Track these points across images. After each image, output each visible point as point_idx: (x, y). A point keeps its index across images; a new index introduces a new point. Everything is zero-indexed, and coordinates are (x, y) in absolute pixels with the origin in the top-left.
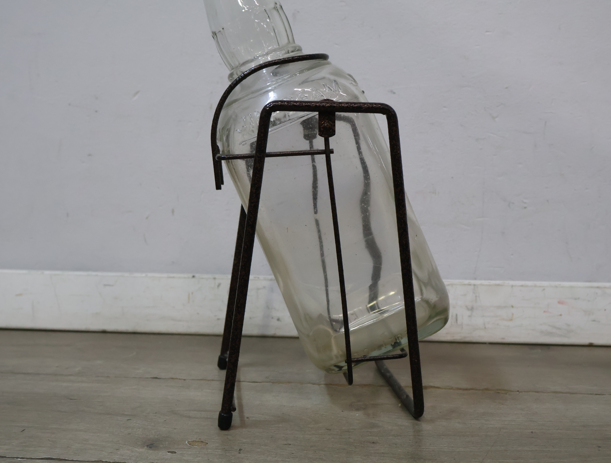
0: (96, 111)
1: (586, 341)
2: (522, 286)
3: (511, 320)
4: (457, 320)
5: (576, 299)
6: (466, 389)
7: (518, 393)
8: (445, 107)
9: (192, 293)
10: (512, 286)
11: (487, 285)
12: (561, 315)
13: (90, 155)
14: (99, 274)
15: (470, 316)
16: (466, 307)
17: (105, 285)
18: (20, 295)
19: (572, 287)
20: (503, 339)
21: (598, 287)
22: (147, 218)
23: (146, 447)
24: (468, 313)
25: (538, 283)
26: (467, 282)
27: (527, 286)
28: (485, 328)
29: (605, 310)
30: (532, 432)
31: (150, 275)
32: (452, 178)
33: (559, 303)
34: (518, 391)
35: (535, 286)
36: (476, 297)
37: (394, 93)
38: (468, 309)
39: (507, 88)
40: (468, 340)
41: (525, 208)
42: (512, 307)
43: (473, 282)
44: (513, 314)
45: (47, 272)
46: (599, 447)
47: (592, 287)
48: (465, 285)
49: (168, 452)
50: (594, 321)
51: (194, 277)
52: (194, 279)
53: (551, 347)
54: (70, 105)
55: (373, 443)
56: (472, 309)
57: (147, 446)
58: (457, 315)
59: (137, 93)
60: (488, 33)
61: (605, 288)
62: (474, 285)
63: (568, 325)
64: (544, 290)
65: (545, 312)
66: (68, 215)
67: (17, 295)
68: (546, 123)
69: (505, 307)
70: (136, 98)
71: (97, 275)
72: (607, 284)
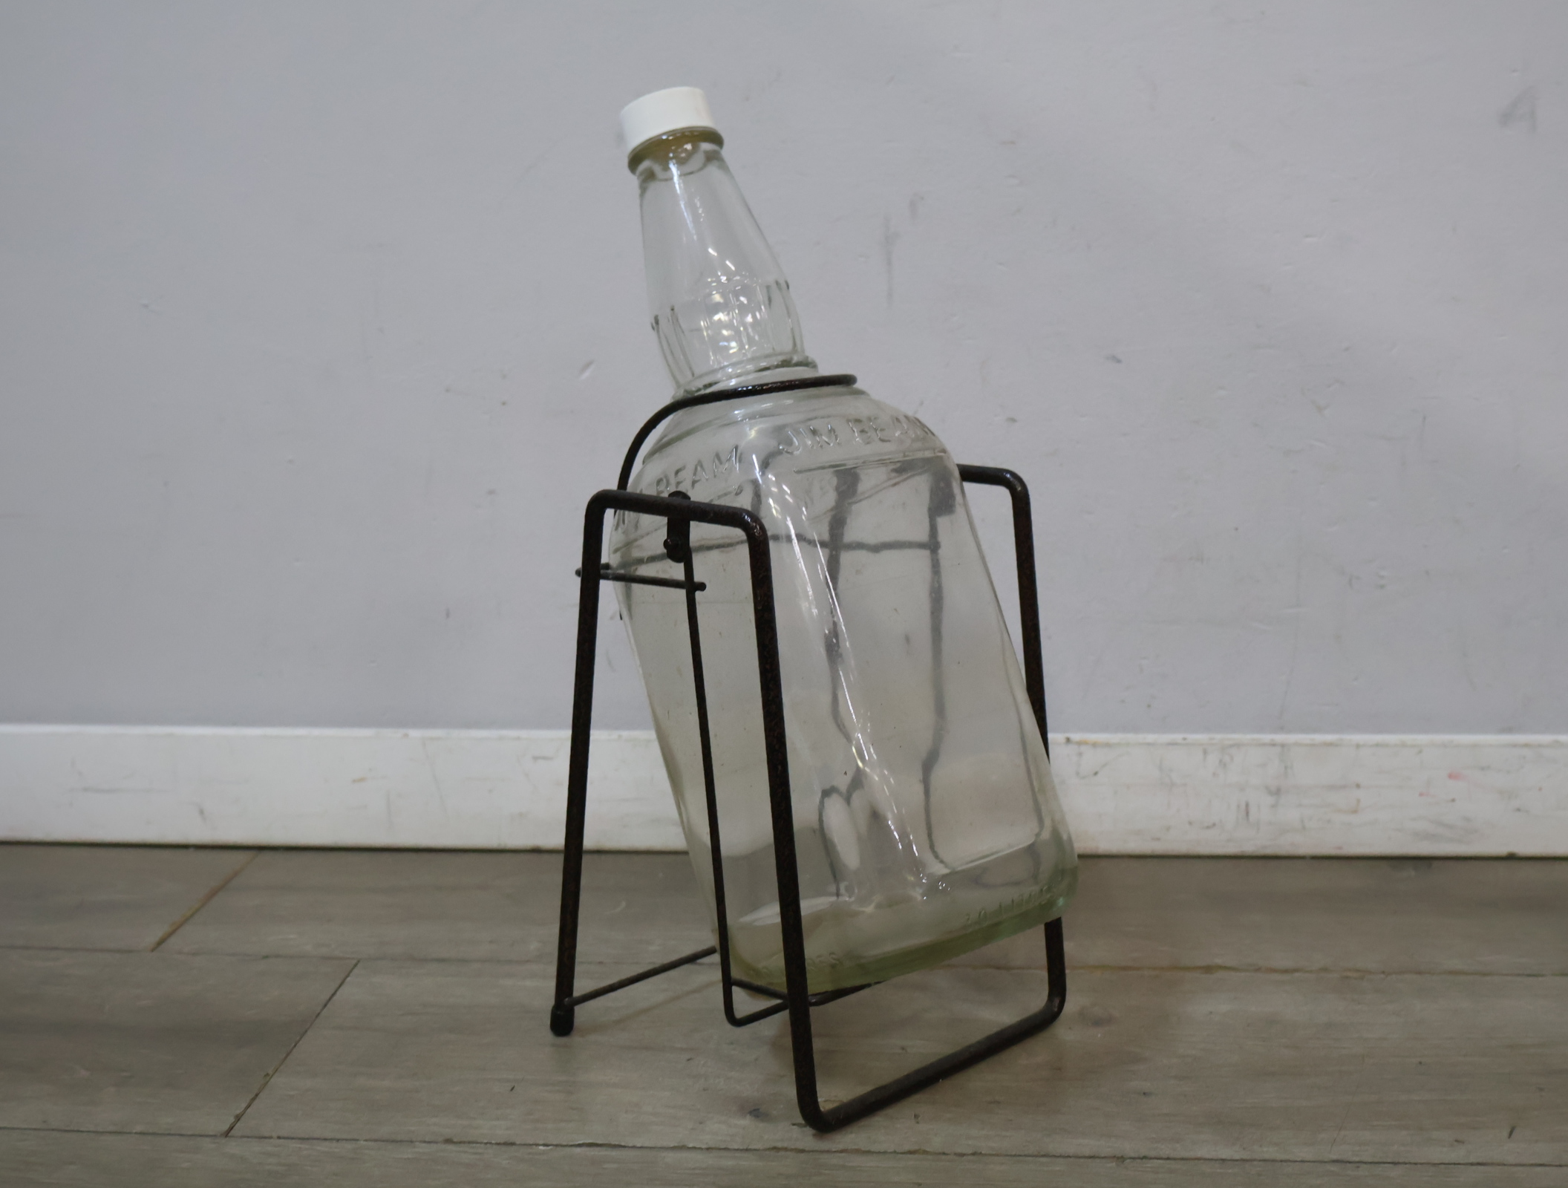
0: (504, 404)
1: (1502, 850)
2: (1377, 745)
3: (1355, 811)
4: (1247, 813)
5: (1483, 769)
6: (1286, 971)
7: (1382, 976)
10: (1358, 746)
11: (1307, 745)
12: (1453, 800)
13: (491, 492)
14: (523, 733)
15: (1273, 807)
16: (1267, 788)
17: (536, 758)
18: (362, 780)
19: (1475, 746)
21: (1526, 745)
23: (748, 1116)
24: (1271, 800)
25: (1409, 738)
26: (1267, 737)
27: (1387, 746)
28: (1304, 828)
29: (1540, 789)
30: (1420, 1063)
31: (625, 734)
32: (1237, 529)
33: (1450, 776)
34: (1383, 972)
35: (1404, 745)
36: (1286, 768)
37: (1119, 361)
38: (1270, 793)
39: (1347, 349)
40: (1269, 851)
41: (1382, 587)
42: (1358, 786)
43: (1280, 738)
44: (1358, 801)
45: (415, 733)
46: (1541, 1090)
47: (1515, 746)
48: (1264, 745)
49: (794, 1125)
50: (1519, 810)
53: (1436, 863)
54: (447, 391)
55: (1144, 1094)
56: (1277, 792)
57: (750, 1113)
58: (1247, 805)
59: (588, 365)
61: (1540, 746)
62: (1283, 746)
63: (1468, 820)
64: (1420, 752)
65: (1421, 795)
66: (448, 615)
67: (354, 781)
68: (1424, 418)
69: (1344, 787)
70: (587, 374)
71: (518, 738)
72: (1546, 738)
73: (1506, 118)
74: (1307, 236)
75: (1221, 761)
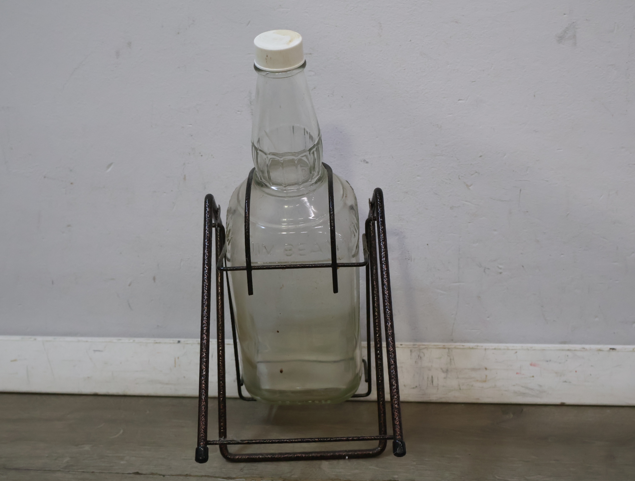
0: (72, 184)
1: (558, 401)
2: (495, 350)
3: (485, 381)
4: (432, 382)
5: (547, 361)
8: (418, 176)
9: (178, 358)
10: (486, 349)
11: (461, 348)
12: (533, 377)
13: (69, 226)
14: (89, 339)
15: (445, 378)
16: (442, 369)
17: (95, 351)
18: (15, 360)
19: (543, 350)
20: (478, 399)
21: (568, 350)
22: (129, 285)
24: (443, 375)
25: (511, 346)
26: (442, 345)
27: (500, 349)
28: (460, 389)
29: (576, 371)
31: (137, 340)
32: (427, 244)
33: (531, 365)
35: (508, 349)
36: (451, 359)
37: (367, 162)
38: (443, 372)
39: (481, 156)
40: (444, 400)
41: (501, 273)
42: (486, 369)
43: (448, 345)
44: (486, 376)
45: (39, 339)
47: (564, 350)
48: (441, 348)
50: (565, 382)
51: (179, 342)
52: (179, 344)
54: (45, 177)
56: (447, 371)
58: (432, 377)
59: (110, 165)
60: (460, 101)
61: (575, 350)
62: (449, 349)
63: (540, 386)
64: (516, 352)
65: (517, 373)
66: (53, 283)
67: (12, 361)
68: (521, 190)
69: (479, 369)
70: (109, 170)
71: (87, 341)
72: (578, 347)
73: (561, 39)
74: (459, 100)
75: (419, 356)
